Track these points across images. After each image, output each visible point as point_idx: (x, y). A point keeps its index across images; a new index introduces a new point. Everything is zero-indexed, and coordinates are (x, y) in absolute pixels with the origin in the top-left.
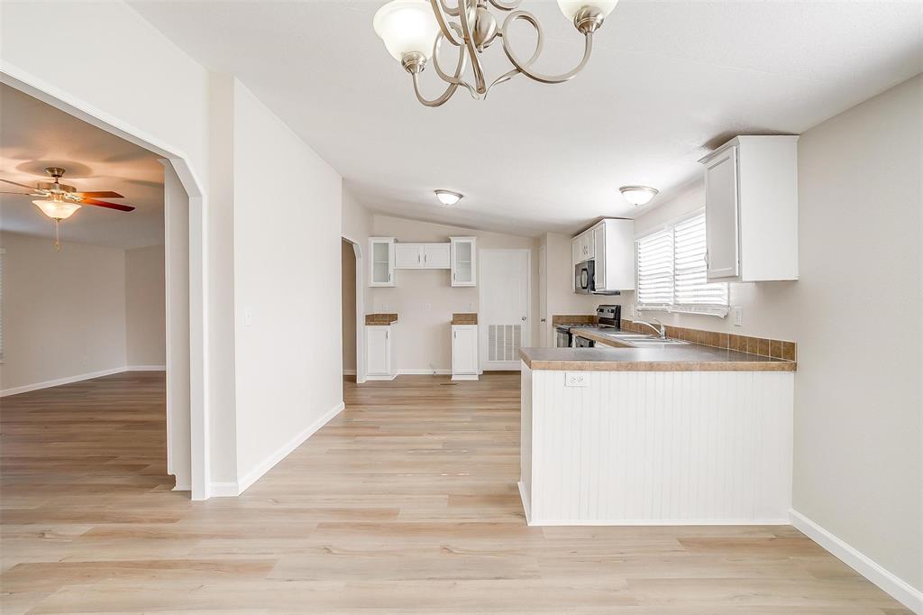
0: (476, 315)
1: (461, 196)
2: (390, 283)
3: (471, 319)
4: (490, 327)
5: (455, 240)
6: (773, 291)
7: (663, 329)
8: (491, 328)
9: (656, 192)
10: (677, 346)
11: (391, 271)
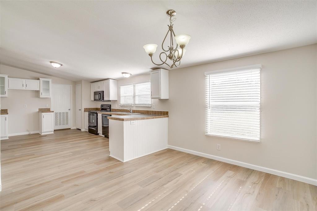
0: (50, 108)
1: (62, 65)
2: (6, 95)
3: (48, 110)
5: (42, 79)
6: (163, 101)
7: (132, 110)
9: (131, 74)
10: (137, 114)
11: (6, 89)
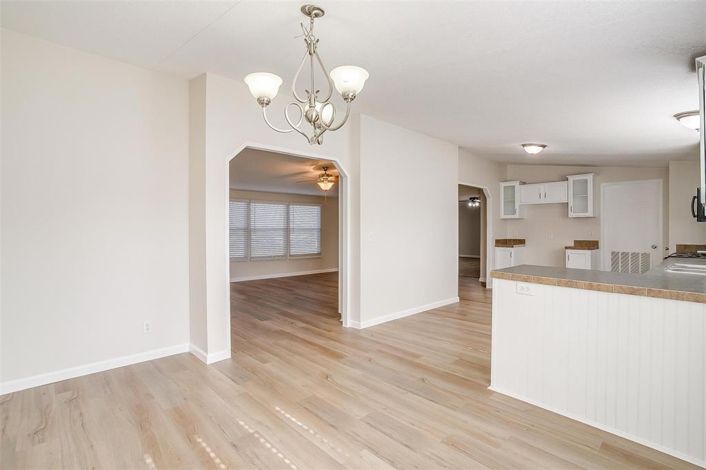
0: (598, 242)
1: (544, 146)
2: (517, 216)
3: (592, 245)
4: (613, 253)
5: (571, 179)
8: (614, 255)
11: (517, 207)
